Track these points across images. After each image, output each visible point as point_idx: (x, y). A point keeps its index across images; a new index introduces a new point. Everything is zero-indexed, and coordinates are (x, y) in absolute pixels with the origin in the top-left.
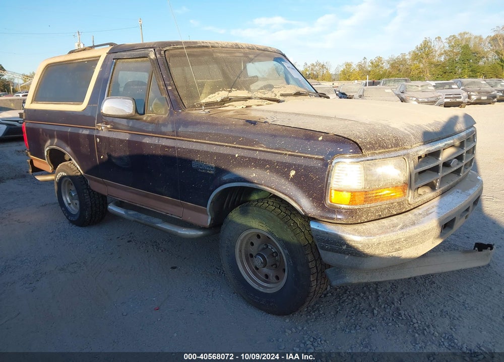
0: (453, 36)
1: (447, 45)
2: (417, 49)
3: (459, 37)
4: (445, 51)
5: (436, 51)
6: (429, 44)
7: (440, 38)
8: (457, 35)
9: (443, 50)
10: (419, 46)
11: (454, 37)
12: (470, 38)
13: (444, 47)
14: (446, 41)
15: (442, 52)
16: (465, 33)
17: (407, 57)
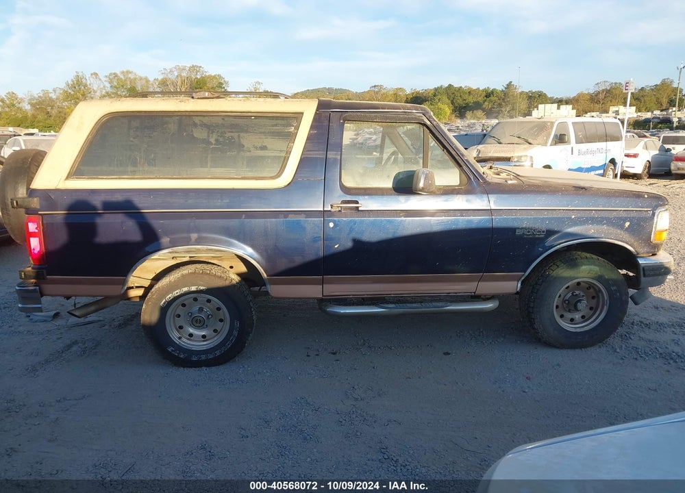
0: (114, 74)
1: (109, 85)
2: (68, 85)
3: (122, 77)
4: (107, 93)
5: (95, 92)
6: (84, 81)
7: (97, 74)
8: (118, 73)
9: (104, 91)
10: (70, 82)
11: (116, 75)
12: (135, 79)
13: (104, 87)
14: (105, 79)
15: (103, 93)
16: (128, 72)
17: (53, 96)
